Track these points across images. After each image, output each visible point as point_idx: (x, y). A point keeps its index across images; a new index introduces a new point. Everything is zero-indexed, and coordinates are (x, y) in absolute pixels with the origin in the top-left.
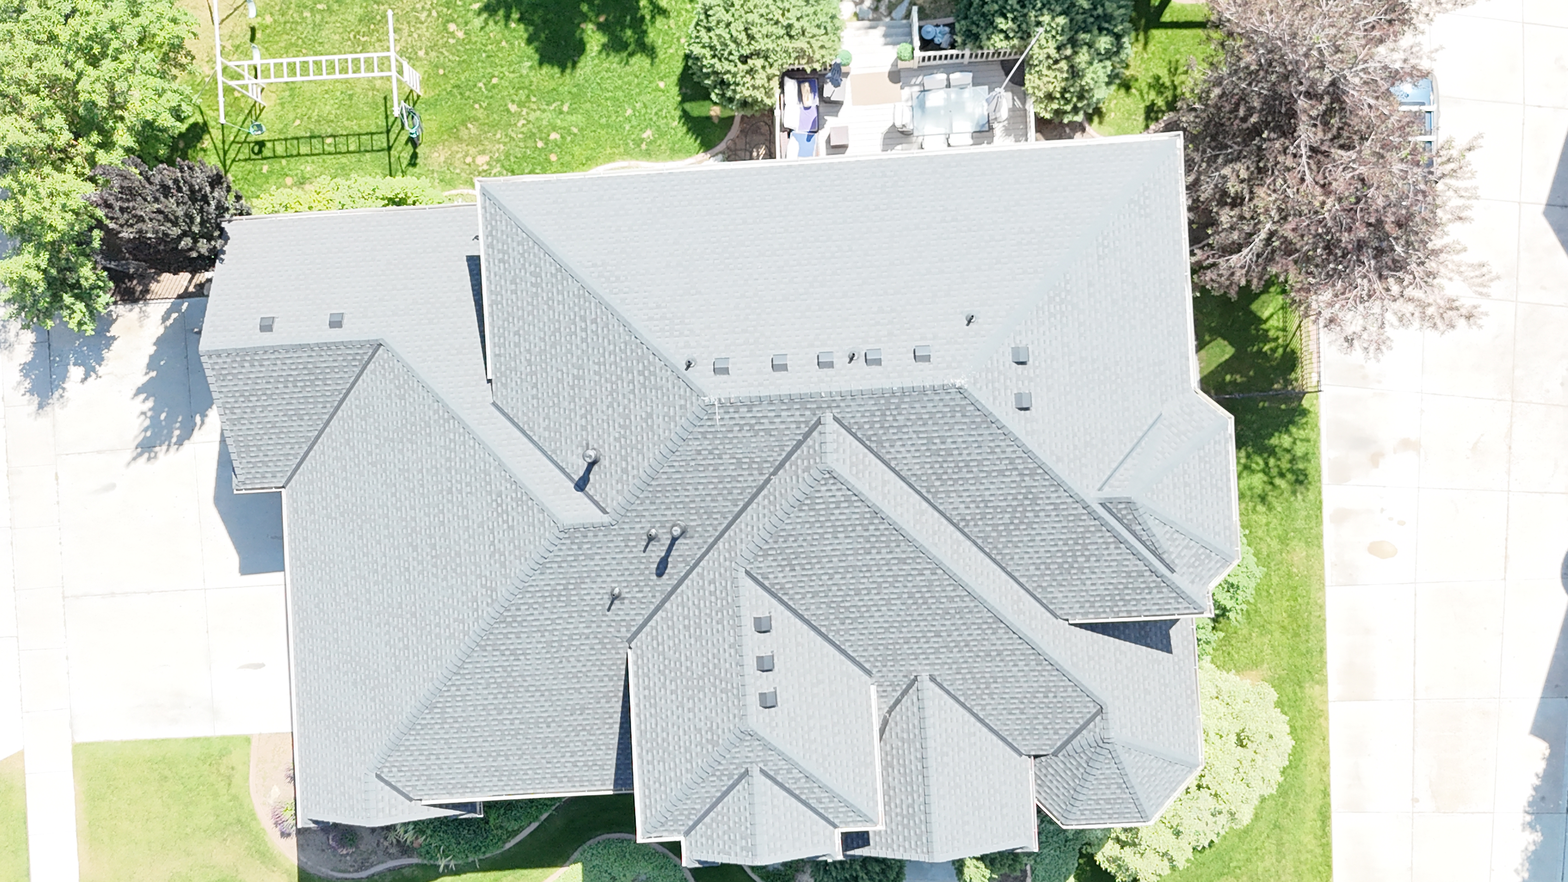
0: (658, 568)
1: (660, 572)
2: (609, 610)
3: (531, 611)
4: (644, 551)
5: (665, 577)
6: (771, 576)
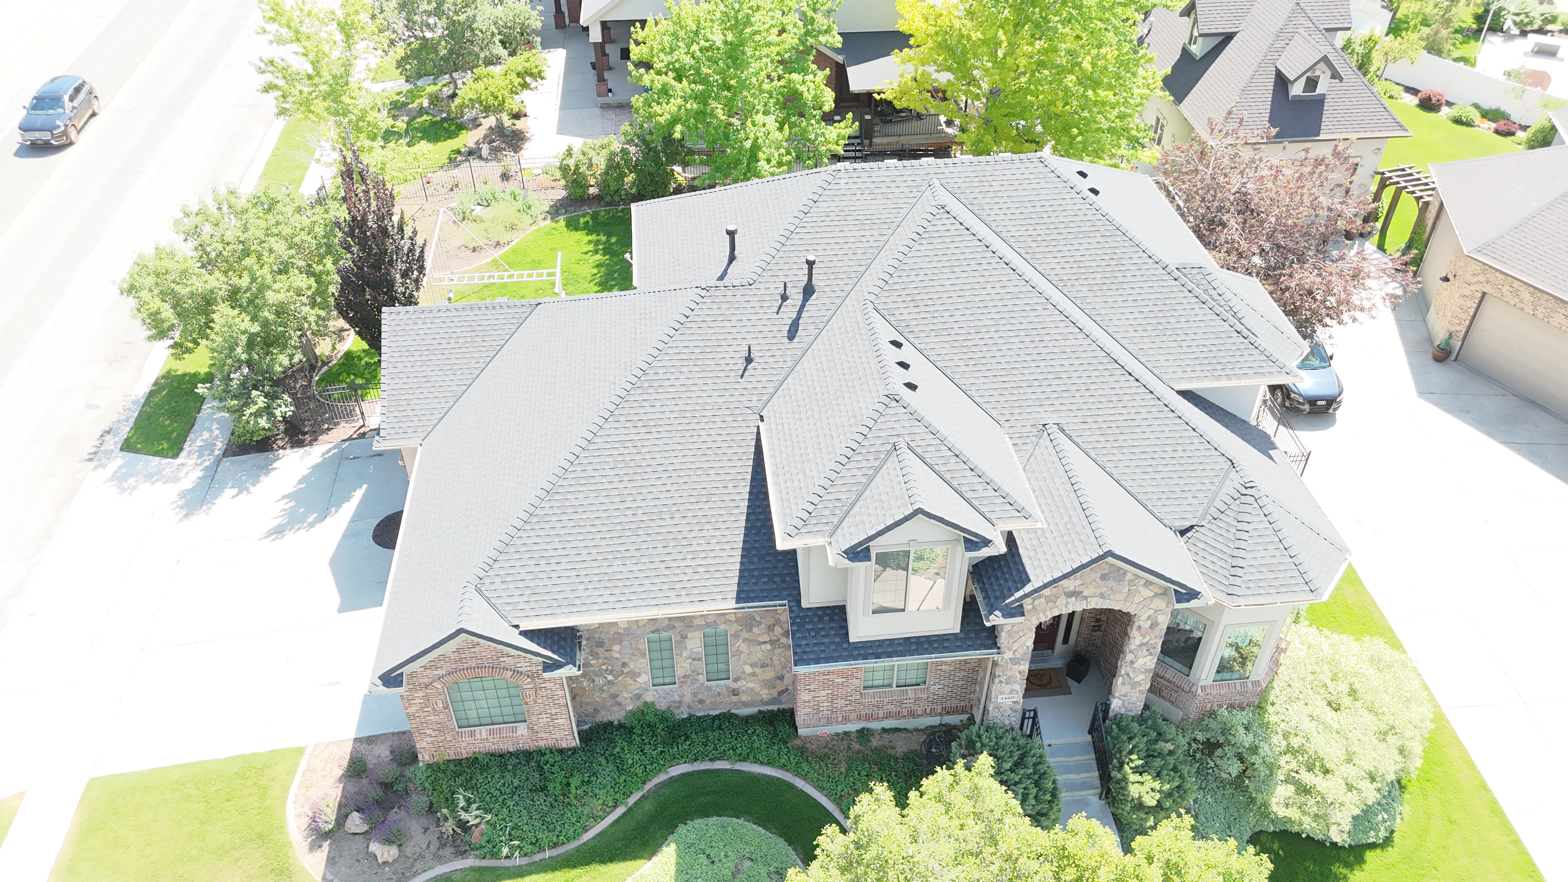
0: (789, 331)
1: (792, 333)
2: (742, 377)
3: (668, 376)
4: (777, 313)
5: (796, 340)
6: (897, 312)
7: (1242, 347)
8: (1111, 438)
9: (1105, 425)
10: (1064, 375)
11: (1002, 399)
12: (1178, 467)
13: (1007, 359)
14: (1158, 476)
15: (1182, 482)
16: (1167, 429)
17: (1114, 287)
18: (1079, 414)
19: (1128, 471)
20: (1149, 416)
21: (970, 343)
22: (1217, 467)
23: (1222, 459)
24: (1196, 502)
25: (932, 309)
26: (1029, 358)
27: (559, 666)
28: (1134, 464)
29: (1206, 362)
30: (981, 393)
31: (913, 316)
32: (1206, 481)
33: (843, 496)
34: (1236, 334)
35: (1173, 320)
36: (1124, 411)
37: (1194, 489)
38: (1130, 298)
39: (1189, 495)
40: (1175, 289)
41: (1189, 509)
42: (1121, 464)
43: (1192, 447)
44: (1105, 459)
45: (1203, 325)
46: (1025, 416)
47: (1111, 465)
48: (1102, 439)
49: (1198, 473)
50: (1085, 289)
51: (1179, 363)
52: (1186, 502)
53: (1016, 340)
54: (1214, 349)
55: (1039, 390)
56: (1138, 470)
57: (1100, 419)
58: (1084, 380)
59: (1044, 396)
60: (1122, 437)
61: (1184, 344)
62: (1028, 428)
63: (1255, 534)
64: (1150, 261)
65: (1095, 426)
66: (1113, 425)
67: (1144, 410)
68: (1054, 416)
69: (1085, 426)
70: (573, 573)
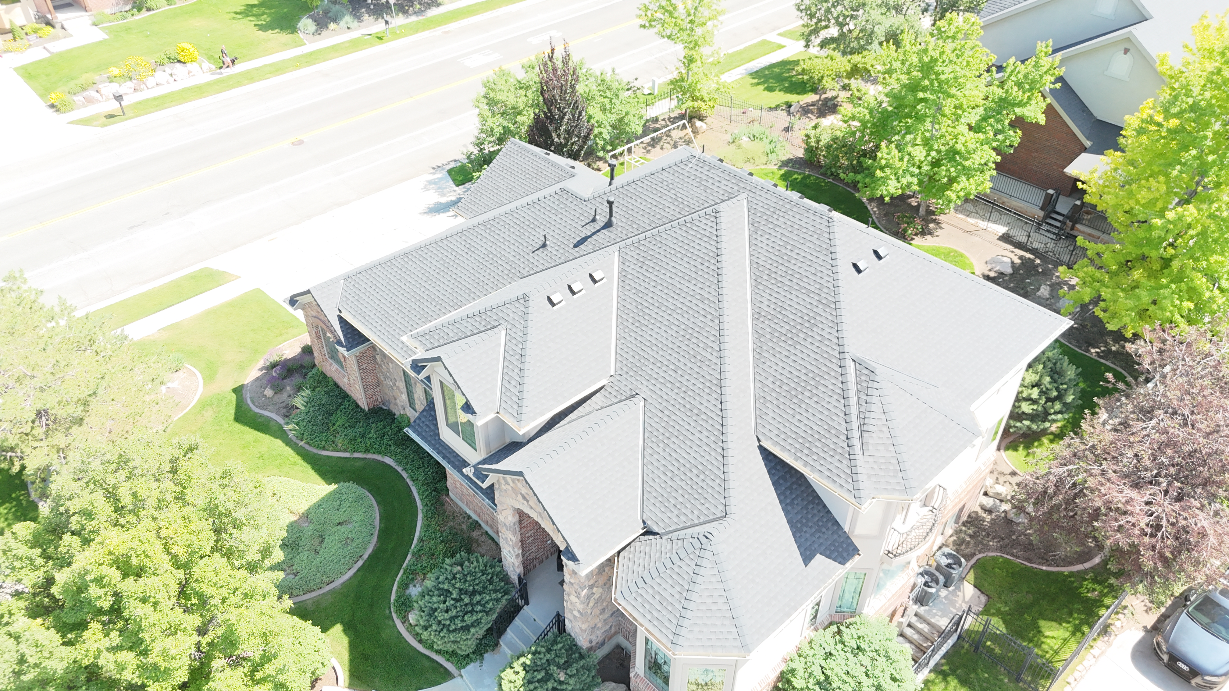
0: (578, 241)
1: (579, 243)
2: (533, 252)
4: (583, 227)
5: (577, 249)
7: (839, 450)
8: (667, 435)
9: (672, 423)
10: (680, 372)
11: (631, 360)
12: (688, 488)
13: (658, 337)
14: (670, 483)
15: (681, 499)
16: (707, 457)
17: (790, 342)
18: (664, 404)
19: (656, 464)
20: (705, 440)
21: (647, 311)
22: (713, 510)
23: (721, 508)
24: (675, 520)
25: (648, 275)
26: (670, 346)
27: (342, 346)
28: (664, 462)
29: (801, 440)
30: (624, 347)
31: (634, 272)
32: (696, 512)
33: (451, 335)
34: (844, 438)
35: (808, 394)
36: (693, 424)
37: (683, 511)
38: (793, 357)
39: (676, 512)
40: (833, 374)
41: (667, 520)
42: (656, 456)
43: (711, 483)
44: (650, 444)
45: (826, 412)
46: (633, 380)
47: (649, 451)
48: (662, 430)
49: (697, 503)
50: (769, 330)
51: (780, 426)
52: (669, 514)
53: (675, 328)
54: (816, 436)
55: (656, 370)
56: (662, 469)
57: (673, 417)
58: (689, 384)
59: (655, 376)
60: (674, 439)
61: (798, 417)
62: (627, 389)
63: (677, 570)
64: (836, 341)
65: (666, 419)
66: (677, 427)
67: (706, 433)
68: (649, 393)
69: (660, 414)
70: (378, 302)
